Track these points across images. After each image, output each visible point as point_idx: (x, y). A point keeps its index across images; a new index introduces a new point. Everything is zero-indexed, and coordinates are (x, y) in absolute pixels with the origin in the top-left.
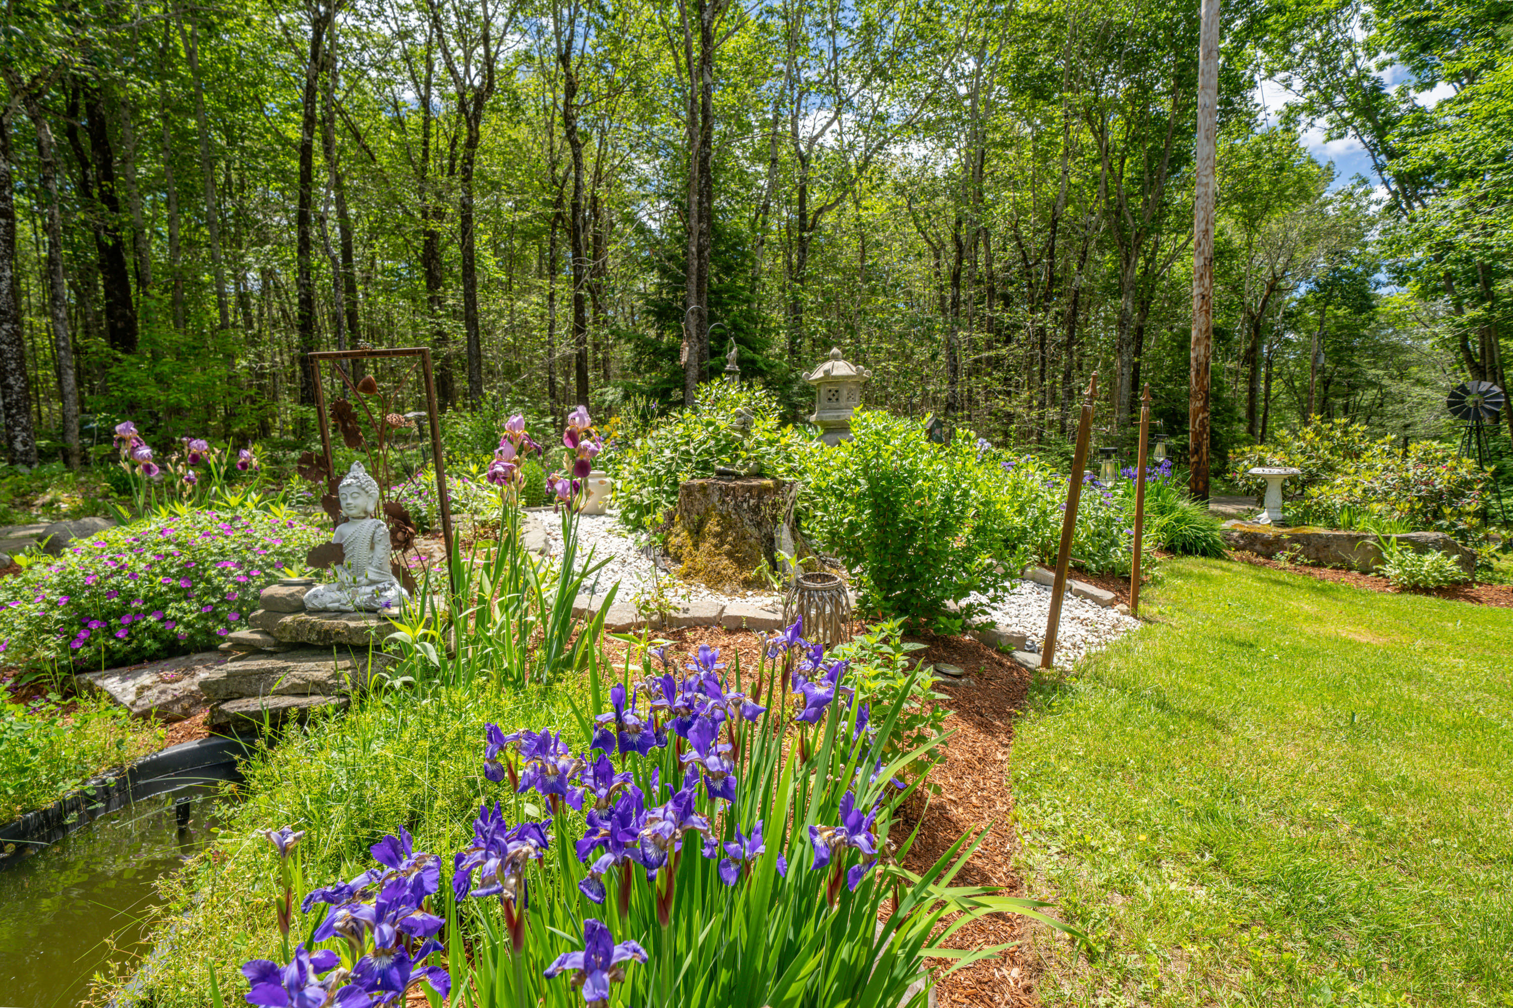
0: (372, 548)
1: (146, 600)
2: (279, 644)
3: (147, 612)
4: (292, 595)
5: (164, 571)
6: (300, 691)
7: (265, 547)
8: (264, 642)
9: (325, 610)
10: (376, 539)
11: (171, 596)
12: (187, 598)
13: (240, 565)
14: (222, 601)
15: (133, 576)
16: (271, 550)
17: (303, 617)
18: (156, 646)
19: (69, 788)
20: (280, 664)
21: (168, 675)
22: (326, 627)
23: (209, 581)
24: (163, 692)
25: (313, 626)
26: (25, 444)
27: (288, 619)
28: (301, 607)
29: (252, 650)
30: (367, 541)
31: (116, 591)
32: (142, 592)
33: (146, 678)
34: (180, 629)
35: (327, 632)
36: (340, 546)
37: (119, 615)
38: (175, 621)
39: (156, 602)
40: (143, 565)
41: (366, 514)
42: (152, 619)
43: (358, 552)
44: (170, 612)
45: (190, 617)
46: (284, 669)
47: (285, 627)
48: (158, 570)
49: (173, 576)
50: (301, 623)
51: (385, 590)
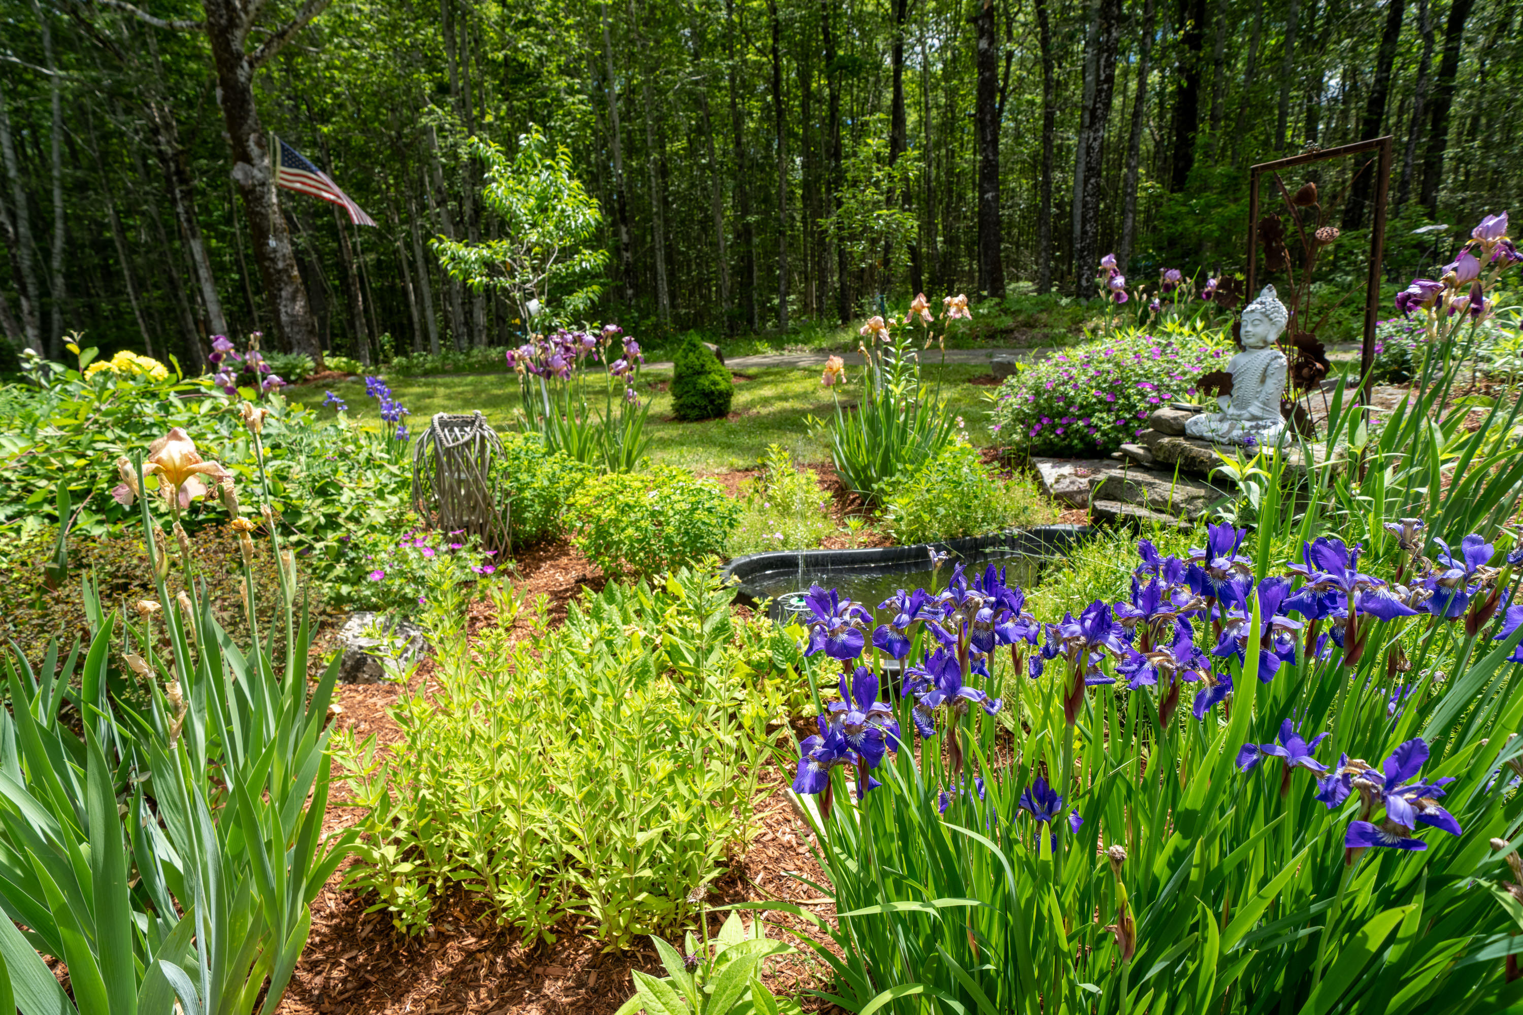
0: (1263, 381)
1: (1082, 407)
2: (1154, 462)
3: (1080, 417)
4: (1175, 419)
5: (1098, 387)
6: (1158, 507)
7: (1184, 373)
8: (1144, 457)
9: (1201, 438)
10: (1269, 372)
11: (1098, 407)
12: (1109, 411)
13: (1156, 388)
14: (1135, 418)
15: (1075, 386)
16: (1188, 376)
17: (1181, 440)
18: (1080, 446)
19: (992, 530)
20: (1148, 478)
21: (1081, 470)
22: (1193, 454)
23: (1128, 397)
24: (1072, 483)
25: (1183, 450)
26: (1088, 280)
27: (1166, 440)
28: (1180, 431)
29: (1135, 462)
30: (1259, 373)
31: (1064, 397)
32: (1079, 400)
33: (1067, 469)
34: (1097, 435)
35: (1193, 458)
36: (1229, 376)
37: (1061, 415)
38: (1097, 428)
39: (1087, 411)
40: (1084, 378)
41: (1265, 344)
42: (1081, 423)
43: (1245, 385)
44: (1094, 420)
45: (1105, 427)
46: (1150, 484)
47: (1162, 446)
48: (1093, 384)
49: (1104, 390)
50: (1174, 446)
51: (1265, 427)
